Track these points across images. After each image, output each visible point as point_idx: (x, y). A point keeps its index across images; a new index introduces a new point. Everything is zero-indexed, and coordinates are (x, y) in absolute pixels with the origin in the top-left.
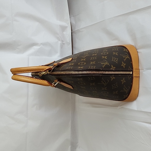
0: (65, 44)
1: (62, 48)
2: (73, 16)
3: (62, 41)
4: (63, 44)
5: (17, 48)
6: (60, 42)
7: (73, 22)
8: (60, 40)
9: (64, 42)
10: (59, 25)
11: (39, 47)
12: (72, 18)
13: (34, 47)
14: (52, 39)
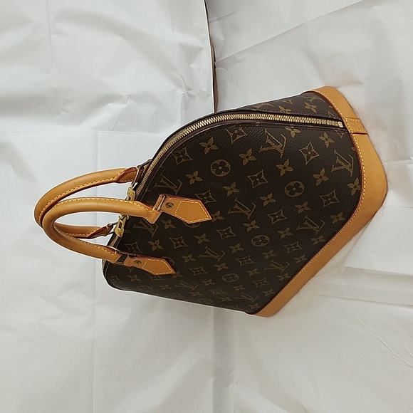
0: (195, 97)
1: (186, 109)
2: (218, 19)
3: (188, 89)
4: (190, 96)
5: (63, 110)
6: (180, 92)
7: (219, 35)
8: (181, 87)
9: (192, 92)
10: (179, 44)
11: (124, 106)
12: (215, 24)
13: (110, 105)
14: (159, 84)
